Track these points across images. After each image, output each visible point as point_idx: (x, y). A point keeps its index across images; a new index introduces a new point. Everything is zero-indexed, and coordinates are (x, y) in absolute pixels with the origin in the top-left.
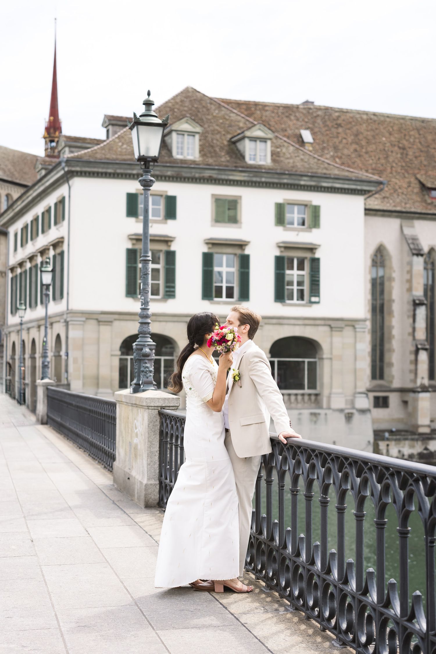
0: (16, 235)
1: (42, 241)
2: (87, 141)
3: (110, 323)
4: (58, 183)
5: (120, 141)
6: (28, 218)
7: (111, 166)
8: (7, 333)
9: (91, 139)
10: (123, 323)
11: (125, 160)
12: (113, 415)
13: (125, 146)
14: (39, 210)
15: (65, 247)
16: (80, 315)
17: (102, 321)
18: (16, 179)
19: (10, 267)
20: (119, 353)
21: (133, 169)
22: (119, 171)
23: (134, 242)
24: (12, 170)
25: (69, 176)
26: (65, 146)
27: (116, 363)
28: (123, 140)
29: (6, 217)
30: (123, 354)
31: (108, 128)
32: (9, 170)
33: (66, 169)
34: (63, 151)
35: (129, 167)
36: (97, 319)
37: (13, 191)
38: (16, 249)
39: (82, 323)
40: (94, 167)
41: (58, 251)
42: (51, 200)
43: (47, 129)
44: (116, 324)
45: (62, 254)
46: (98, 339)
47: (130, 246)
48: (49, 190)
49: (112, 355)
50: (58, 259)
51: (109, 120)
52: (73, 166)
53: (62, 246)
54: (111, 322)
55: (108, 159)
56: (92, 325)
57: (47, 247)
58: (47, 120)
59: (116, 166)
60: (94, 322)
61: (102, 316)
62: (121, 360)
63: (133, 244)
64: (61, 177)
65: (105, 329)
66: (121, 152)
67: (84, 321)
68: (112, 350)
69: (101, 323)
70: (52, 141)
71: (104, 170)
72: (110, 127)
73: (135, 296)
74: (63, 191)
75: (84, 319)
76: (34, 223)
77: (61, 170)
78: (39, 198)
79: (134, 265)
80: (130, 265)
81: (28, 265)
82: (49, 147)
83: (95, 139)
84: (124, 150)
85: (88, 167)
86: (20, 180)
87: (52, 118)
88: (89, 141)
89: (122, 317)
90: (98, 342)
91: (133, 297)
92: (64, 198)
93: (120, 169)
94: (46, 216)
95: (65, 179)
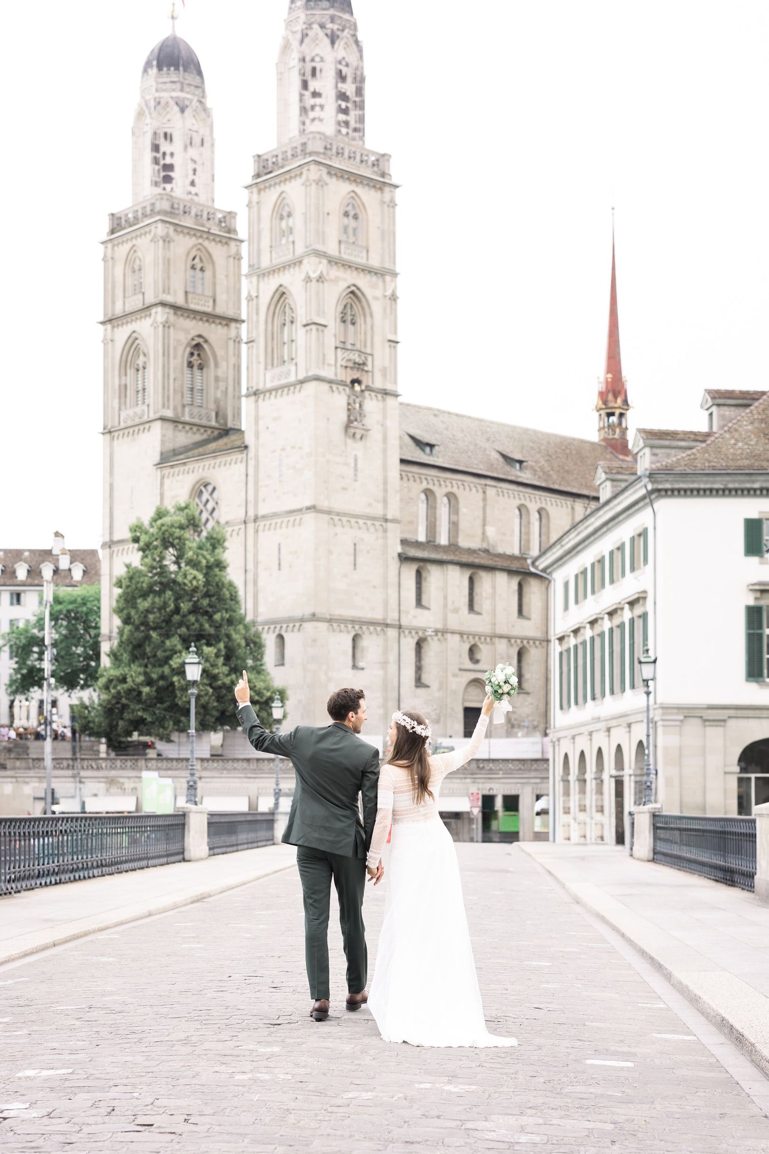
0: (566, 585)
1: (611, 596)
2: (679, 436)
3: (722, 723)
4: (637, 507)
5: (733, 437)
6: (586, 558)
7: (718, 478)
8: (555, 739)
9: (685, 433)
10: (742, 723)
11: (740, 468)
12: (754, 832)
13: (740, 444)
14: (604, 546)
15: (649, 606)
16: (675, 711)
17: (709, 721)
18: (553, 483)
19: (559, 636)
20: (737, 769)
21: (753, 482)
22: (731, 486)
23: (758, 595)
24: (548, 468)
25: (653, 496)
26: (645, 446)
27: (733, 785)
28: (736, 435)
29: (550, 556)
30: (743, 770)
31: (710, 411)
32: (542, 468)
33: (650, 487)
34: (641, 454)
35: (747, 478)
36: (701, 717)
37: (549, 503)
38: (566, 608)
39: (678, 723)
40: (693, 482)
41: (638, 610)
42: (624, 532)
43: (603, 395)
44: (732, 723)
45: (644, 616)
46: (704, 747)
47: (751, 602)
48: (621, 518)
49: (726, 773)
50: (639, 624)
51: (713, 398)
52: (661, 482)
53: (644, 605)
54: (724, 721)
55: (714, 468)
56: (694, 726)
57: (619, 606)
58: (602, 379)
59: (727, 478)
60: (698, 721)
61: (710, 711)
62: (740, 780)
63: (756, 599)
64: (643, 498)
65: (714, 733)
66: (734, 454)
67: (681, 721)
68: (725, 766)
69: (707, 723)
70: (610, 415)
71: (708, 486)
72: (714, 409)
73: (761, 679)
74: (642, 519)
75: (681, 717)
76: (597, 566)
77: (641, 487)
78: (605, 529)
79: (759, 631)
80: (752, 631)
81: (588, 633)
82: (606, 425)
83: (691, 433)
84: (739, 451)
85: (683, 482)
86: (560, 484)
87: (610, 376)
88: (682, 436)
89: (740, 713)
90: (703, 751)
91: (757, 682)
92: (646, 530)
93: (734, 481)
94: (618, 556)
95: (648, 500)
